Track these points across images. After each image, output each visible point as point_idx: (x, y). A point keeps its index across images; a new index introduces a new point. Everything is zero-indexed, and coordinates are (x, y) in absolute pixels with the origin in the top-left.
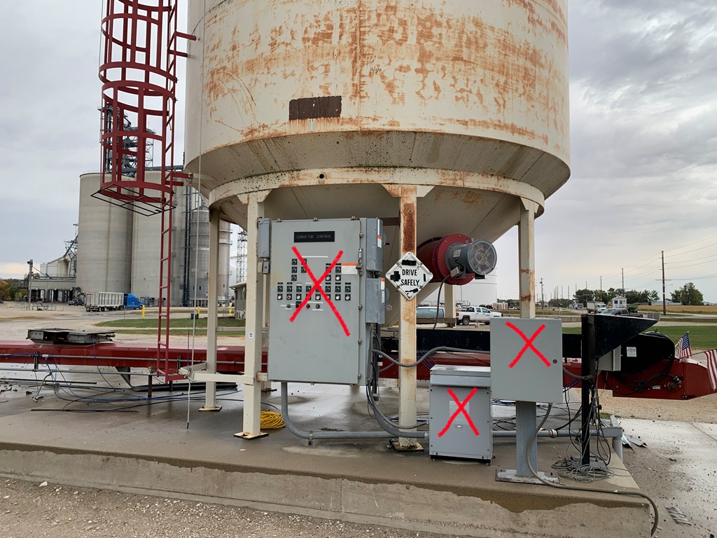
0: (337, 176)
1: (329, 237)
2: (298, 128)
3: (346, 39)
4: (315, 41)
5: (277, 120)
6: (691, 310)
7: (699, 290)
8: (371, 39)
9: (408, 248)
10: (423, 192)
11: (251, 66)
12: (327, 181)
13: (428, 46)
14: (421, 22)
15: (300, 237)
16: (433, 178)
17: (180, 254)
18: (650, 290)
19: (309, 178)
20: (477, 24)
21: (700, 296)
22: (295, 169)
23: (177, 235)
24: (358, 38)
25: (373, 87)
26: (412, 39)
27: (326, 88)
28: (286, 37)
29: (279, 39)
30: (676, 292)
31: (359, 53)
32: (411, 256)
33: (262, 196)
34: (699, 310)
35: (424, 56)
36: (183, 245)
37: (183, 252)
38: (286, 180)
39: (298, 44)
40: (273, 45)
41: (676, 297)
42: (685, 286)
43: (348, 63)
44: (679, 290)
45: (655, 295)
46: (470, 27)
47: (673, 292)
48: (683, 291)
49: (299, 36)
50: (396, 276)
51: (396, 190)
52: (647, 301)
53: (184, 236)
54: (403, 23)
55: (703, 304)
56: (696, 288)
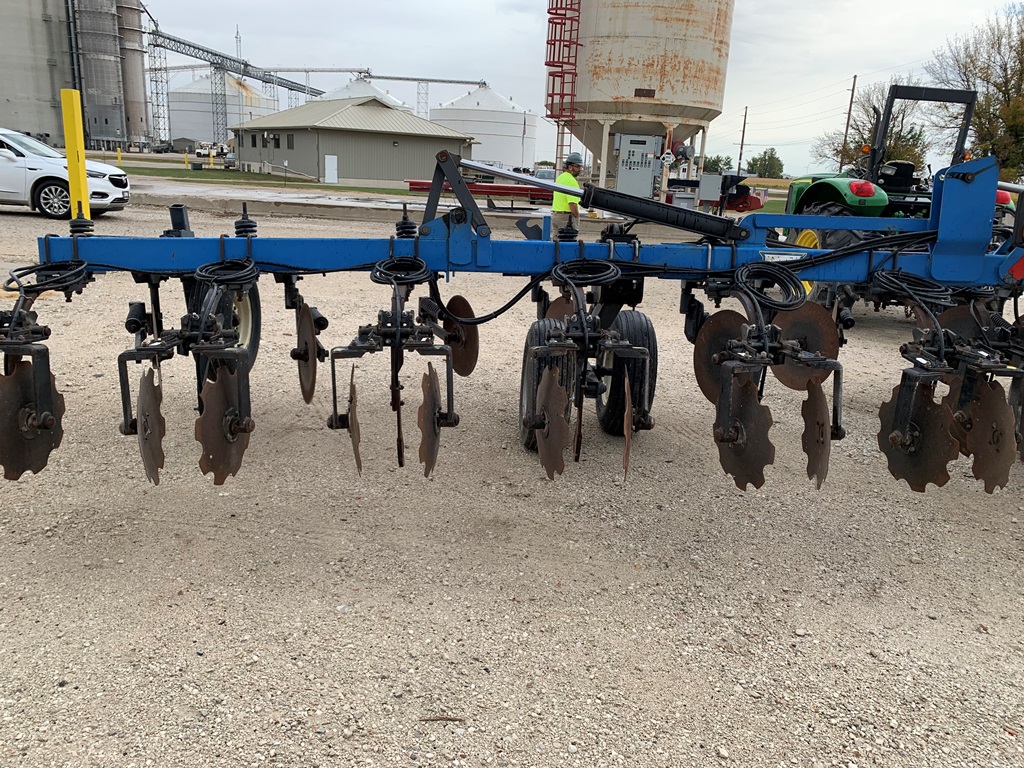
0: (646, 118)
1: (644, 143)
2: (637, 100)
3: (659, 67)
4: (647, 66)
5: (630, 96)
6: (766, 184)
7: (780, 159)
8: (668, 68)
9: (668, 148)
10: (675, 126)
11: (618, 70)
12: (642, 120)
13: (687, 72)
14: (685, 62)
15: (632, 142)
16: (679, 120)
17: (63, 63)
18: (723, 156)
19: (634, 118)
20: (703, 62)
21: (780, 166)
22: (629, 113)
23: (54, 30)
24: (663, 67)
25: (667, 87)
26: (682, 69)
27: (650, 86)
28: (635, 62)
29: (633, 62)
30: (754, 160)
31: (663, 74)
32: (669, 151)
33: (612, 123)
34: (774, 185)
35: (685, 76)
36: (66, 48)
37: (67, 59)
38: (624, 117)
39: (640, 66)
40: (630, 64)
41: (753, 167)
42: (765, 153)
43: (659, 77)
44: (757, 156)
45: (728, 163)
46: (701, 64)
47: (750, 160)
48: (763, 159)
49: (641, 63)
50: (664, 159)
51: (666, 125)
52: (717, 170)
53: (65, 32)
54: (679, 62)
55: (782, 177)
56: (777, 156)
